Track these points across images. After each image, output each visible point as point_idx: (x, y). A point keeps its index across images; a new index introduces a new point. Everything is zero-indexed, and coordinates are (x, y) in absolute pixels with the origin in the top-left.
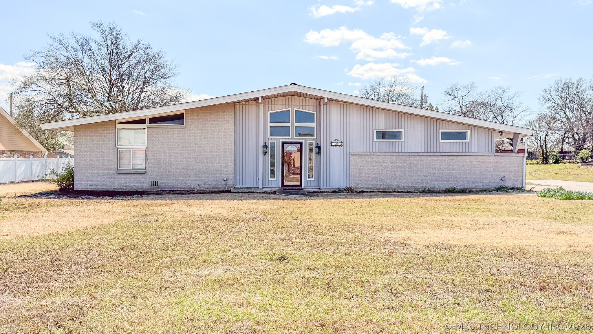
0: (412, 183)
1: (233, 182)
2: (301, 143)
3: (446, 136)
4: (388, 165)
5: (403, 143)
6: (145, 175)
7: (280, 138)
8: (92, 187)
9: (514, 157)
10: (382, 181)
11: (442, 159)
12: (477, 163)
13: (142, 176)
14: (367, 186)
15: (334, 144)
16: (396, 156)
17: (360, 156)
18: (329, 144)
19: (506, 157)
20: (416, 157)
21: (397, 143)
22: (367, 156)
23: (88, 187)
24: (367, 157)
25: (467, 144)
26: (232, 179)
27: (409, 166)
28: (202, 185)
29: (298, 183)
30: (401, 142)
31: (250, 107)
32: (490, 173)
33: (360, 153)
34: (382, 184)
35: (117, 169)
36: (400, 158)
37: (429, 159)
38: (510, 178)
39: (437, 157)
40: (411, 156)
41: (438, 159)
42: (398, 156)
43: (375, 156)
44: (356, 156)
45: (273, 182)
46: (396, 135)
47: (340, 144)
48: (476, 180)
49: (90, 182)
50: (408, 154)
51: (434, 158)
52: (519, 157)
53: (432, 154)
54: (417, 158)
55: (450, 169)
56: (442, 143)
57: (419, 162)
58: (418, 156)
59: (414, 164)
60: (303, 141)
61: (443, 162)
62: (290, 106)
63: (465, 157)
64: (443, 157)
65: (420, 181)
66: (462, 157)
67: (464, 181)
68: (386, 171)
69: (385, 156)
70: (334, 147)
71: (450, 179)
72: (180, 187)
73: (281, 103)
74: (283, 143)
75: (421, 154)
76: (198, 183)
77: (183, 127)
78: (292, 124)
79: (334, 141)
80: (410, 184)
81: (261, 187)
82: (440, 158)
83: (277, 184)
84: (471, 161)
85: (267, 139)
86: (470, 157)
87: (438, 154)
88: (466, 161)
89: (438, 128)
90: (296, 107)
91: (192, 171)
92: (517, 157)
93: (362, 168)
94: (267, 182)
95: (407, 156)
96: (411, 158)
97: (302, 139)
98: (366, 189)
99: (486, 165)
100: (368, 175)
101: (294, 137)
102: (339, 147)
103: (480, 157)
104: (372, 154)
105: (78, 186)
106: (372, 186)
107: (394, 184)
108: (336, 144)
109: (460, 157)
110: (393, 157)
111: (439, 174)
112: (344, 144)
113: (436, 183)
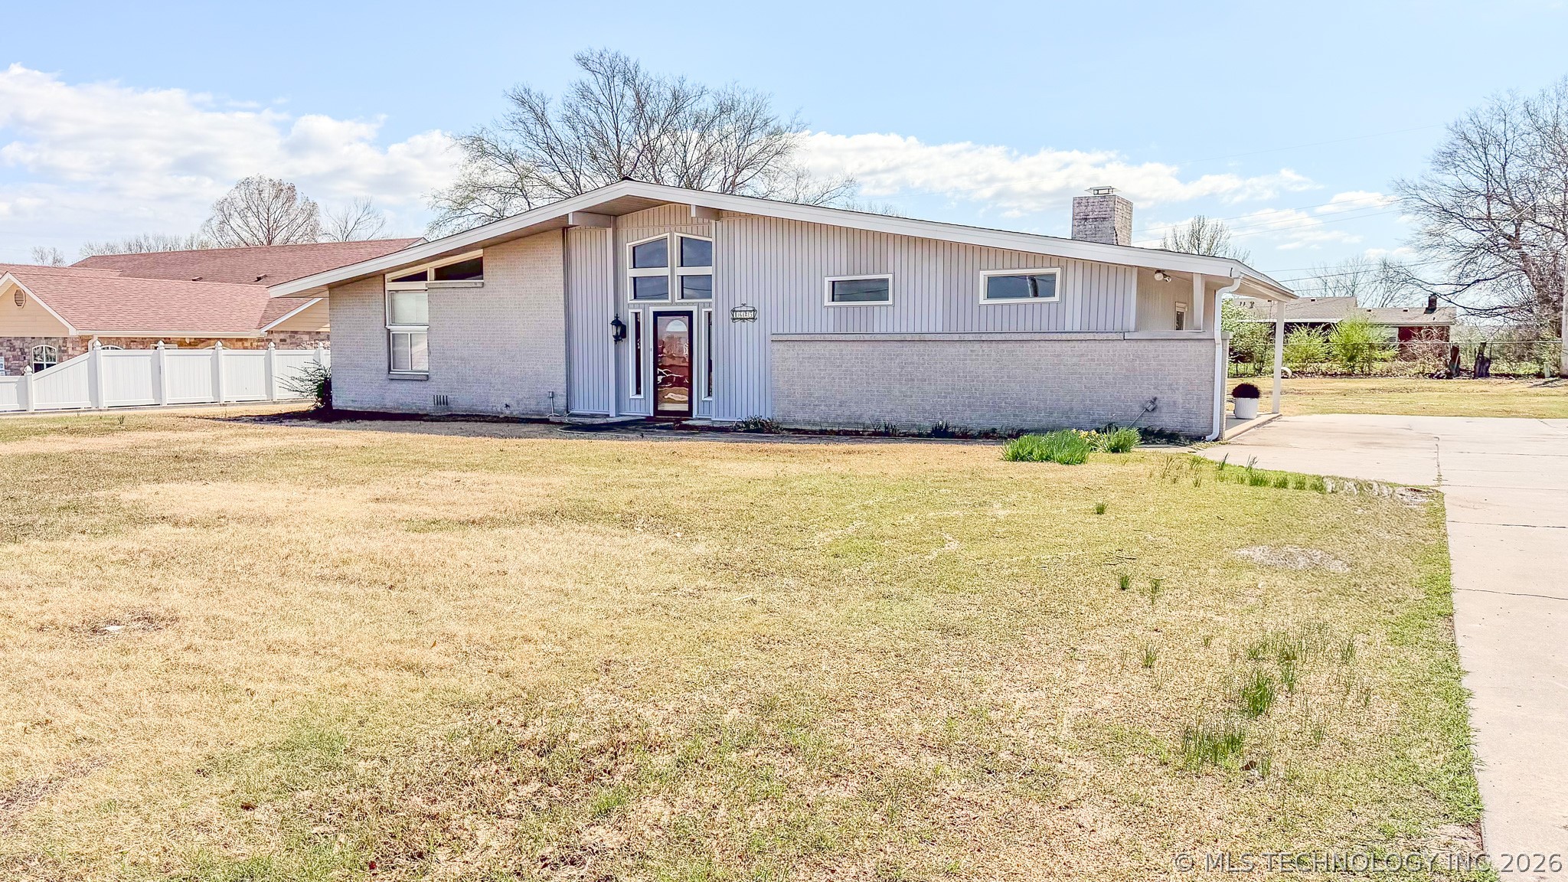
0: (908, 413)
1: (565, 401)
2: (690, 314)
3: (999, 287)
4: (852, 367)
5: (890, 309)
6: (428, 383)
7: (650, 304)
8: (355, 405)
9: (1189, 343)
10: (841, 406)
11: (983, 351)
12: (1075, 360)
13: (422, 384)
14: (807, 417)
15: (738, 315)
16: (872, 344)
17: (791, 344)
18: (727, 315)
19: (1162, 343)
20: (918, 345)
21: (877, 309)
22: (807, 344)
23: (351, 404)
24: (806, 347)
25: (1053, 307)
26: (562, 395)
27: (903, 368)
28: (513, 403)
29: (685, 408)
30: (887, 306)
31: (588, 233)
32: (1112, 388)
33: (789, 338)
34: (839, 412)
35: (390, 370)
36: (881, 347)
37: (951, 350)
38: (1175, 403)
39: (969, 344)
40: (906, 344)
41: (972, 351)
42: (876, 344)
43: (824, 344)
44: (782, 344)
45: (638, 402)
46: (876, 291)
47: (750, 315)
48: (1071, 409)
49: (352, 396)
50: (898, 338)
51: (961, 349)
52: (1202, 343)
53: (956, 337)
54: (921, 347)
55: (1002, 377)
56: (987, 305)
57: (926, 357)
58: (922, 344)
59: (913, 363)
60: (694, 309)
61: (986, 357)
62: (667, 229)
63: (1043, 344)
64: (985, 345)
65: (928, 408)
66: (1034, 344)
67: (1038, 411)
68: (848, 380)
69: (846, 343)
70: (738, 323)
71: (1003, 404)
72: (480, 408)
73: (651, 223)
74: (656, 314)
75: (928, 337)
76: (507, 401)
77: (479, 285)
78: (674, 271)
79: (739, 309)
80: (904, 415)
81: (613, 413)
82: (977, 346)
83: (647, 408)
84: (1059, 356)
85: (626, 307)
86: (1057, 344)
87: (971, 337)
88: (1046, 355)
89: (977, 265)
90: (678, 229)
91: (497, 376)
92: (1197, 343)
93: (796, 372)
94: (627, 402)
95: (895, 344)
96: (907, 349)
97: (693, 304)
98: (805, 424)
99: (1102, 366)
100: (810, 390)
101: (677, 301)
102: (750, 323)
103: (1084, 344)
104: (818, 337)
105: (338, 403)
106: (818, 419)
107: (870, 413)
108: (743, 315)
109: (1029, 345)
110: (865, 345)
111: (976, 389)
112: (760, 315)
113: (968, 413)
